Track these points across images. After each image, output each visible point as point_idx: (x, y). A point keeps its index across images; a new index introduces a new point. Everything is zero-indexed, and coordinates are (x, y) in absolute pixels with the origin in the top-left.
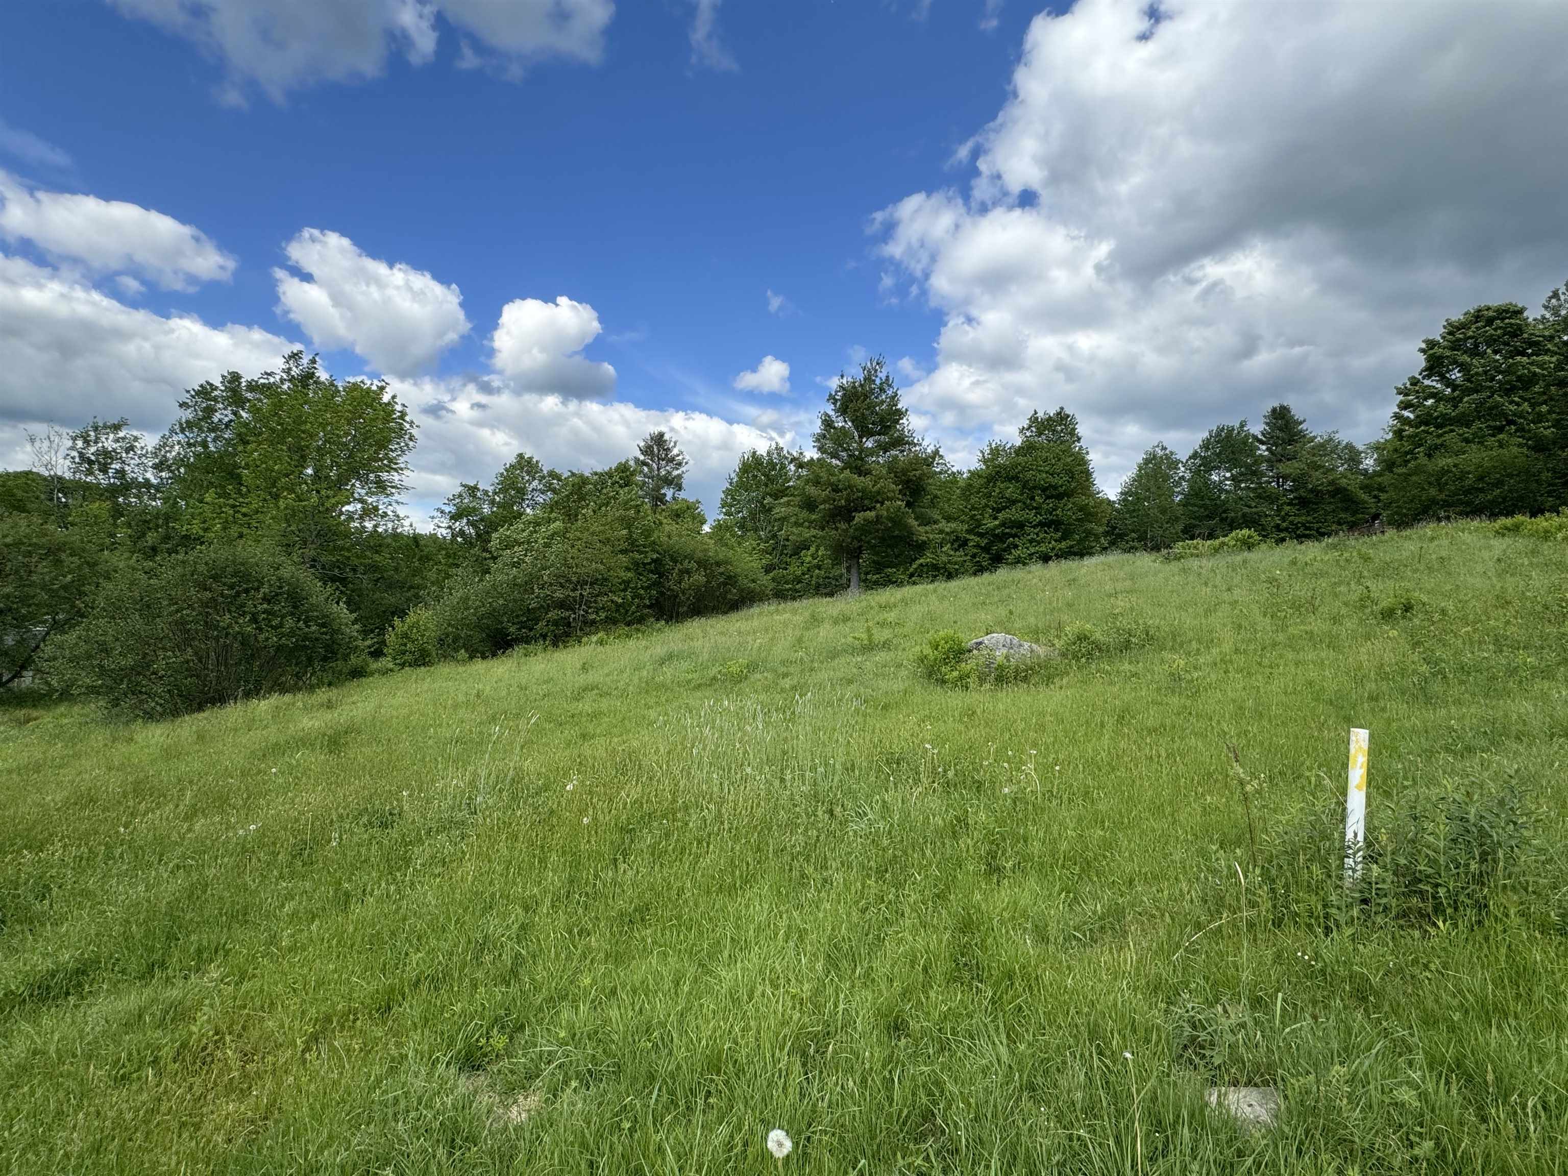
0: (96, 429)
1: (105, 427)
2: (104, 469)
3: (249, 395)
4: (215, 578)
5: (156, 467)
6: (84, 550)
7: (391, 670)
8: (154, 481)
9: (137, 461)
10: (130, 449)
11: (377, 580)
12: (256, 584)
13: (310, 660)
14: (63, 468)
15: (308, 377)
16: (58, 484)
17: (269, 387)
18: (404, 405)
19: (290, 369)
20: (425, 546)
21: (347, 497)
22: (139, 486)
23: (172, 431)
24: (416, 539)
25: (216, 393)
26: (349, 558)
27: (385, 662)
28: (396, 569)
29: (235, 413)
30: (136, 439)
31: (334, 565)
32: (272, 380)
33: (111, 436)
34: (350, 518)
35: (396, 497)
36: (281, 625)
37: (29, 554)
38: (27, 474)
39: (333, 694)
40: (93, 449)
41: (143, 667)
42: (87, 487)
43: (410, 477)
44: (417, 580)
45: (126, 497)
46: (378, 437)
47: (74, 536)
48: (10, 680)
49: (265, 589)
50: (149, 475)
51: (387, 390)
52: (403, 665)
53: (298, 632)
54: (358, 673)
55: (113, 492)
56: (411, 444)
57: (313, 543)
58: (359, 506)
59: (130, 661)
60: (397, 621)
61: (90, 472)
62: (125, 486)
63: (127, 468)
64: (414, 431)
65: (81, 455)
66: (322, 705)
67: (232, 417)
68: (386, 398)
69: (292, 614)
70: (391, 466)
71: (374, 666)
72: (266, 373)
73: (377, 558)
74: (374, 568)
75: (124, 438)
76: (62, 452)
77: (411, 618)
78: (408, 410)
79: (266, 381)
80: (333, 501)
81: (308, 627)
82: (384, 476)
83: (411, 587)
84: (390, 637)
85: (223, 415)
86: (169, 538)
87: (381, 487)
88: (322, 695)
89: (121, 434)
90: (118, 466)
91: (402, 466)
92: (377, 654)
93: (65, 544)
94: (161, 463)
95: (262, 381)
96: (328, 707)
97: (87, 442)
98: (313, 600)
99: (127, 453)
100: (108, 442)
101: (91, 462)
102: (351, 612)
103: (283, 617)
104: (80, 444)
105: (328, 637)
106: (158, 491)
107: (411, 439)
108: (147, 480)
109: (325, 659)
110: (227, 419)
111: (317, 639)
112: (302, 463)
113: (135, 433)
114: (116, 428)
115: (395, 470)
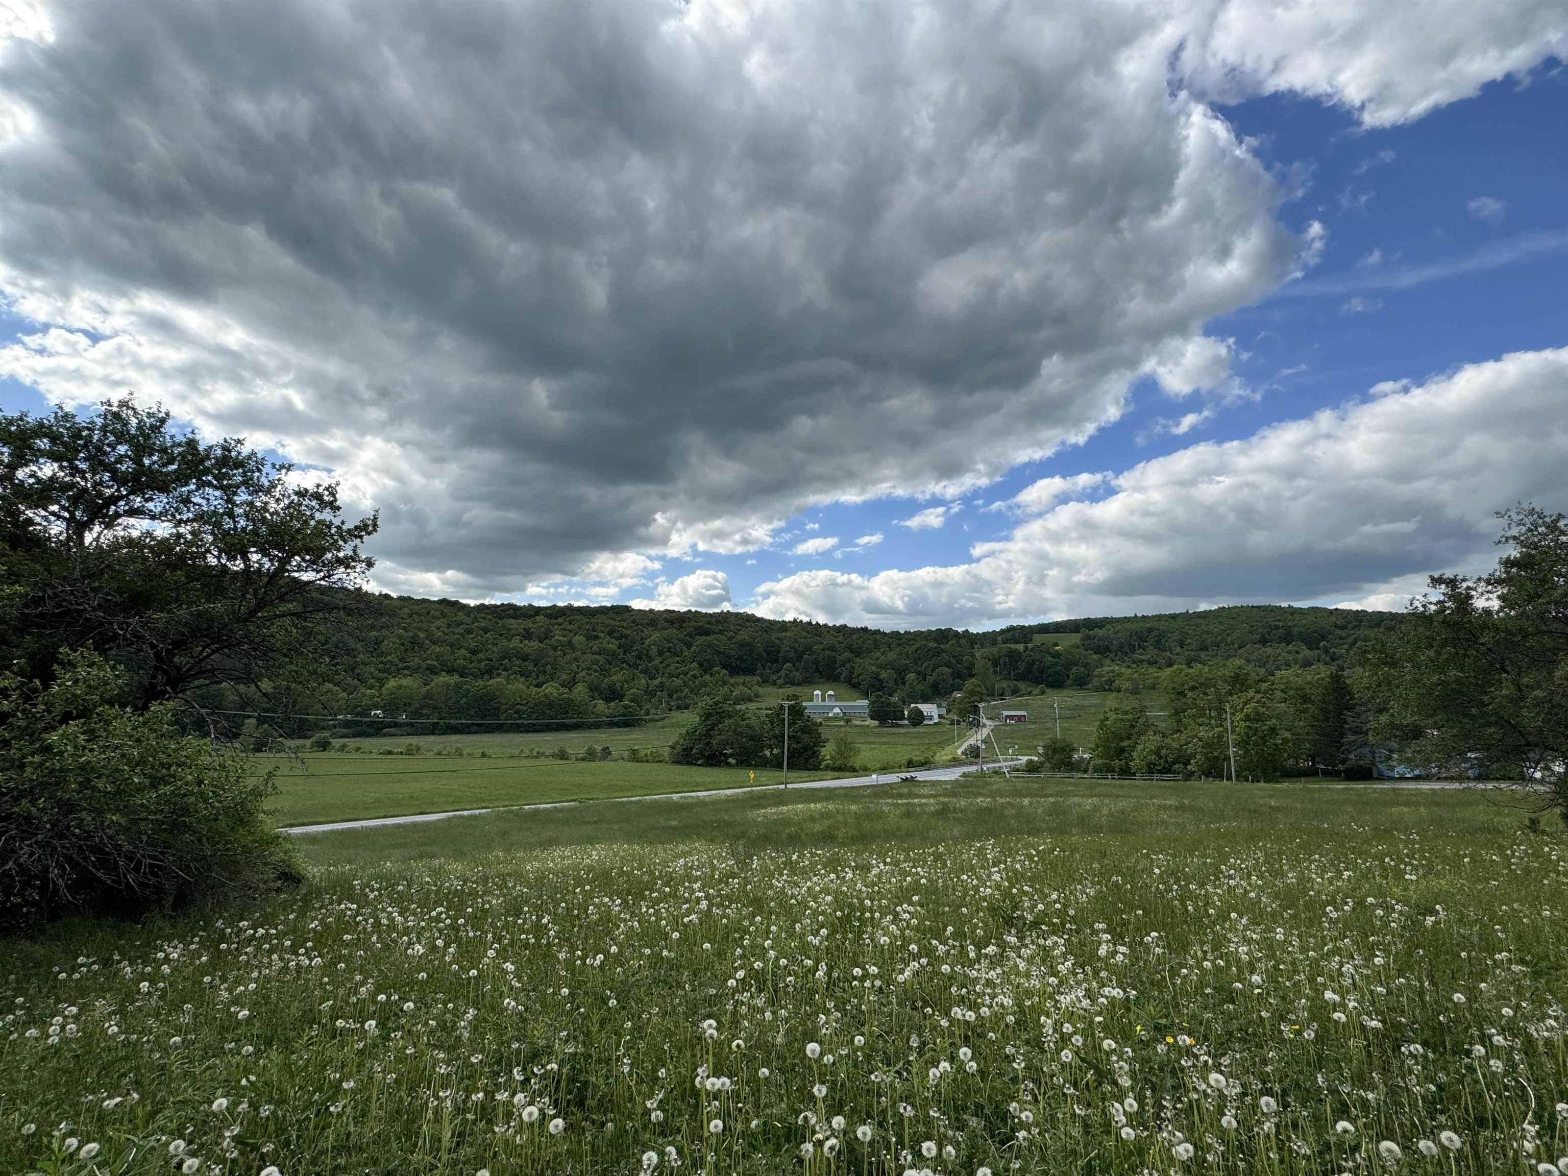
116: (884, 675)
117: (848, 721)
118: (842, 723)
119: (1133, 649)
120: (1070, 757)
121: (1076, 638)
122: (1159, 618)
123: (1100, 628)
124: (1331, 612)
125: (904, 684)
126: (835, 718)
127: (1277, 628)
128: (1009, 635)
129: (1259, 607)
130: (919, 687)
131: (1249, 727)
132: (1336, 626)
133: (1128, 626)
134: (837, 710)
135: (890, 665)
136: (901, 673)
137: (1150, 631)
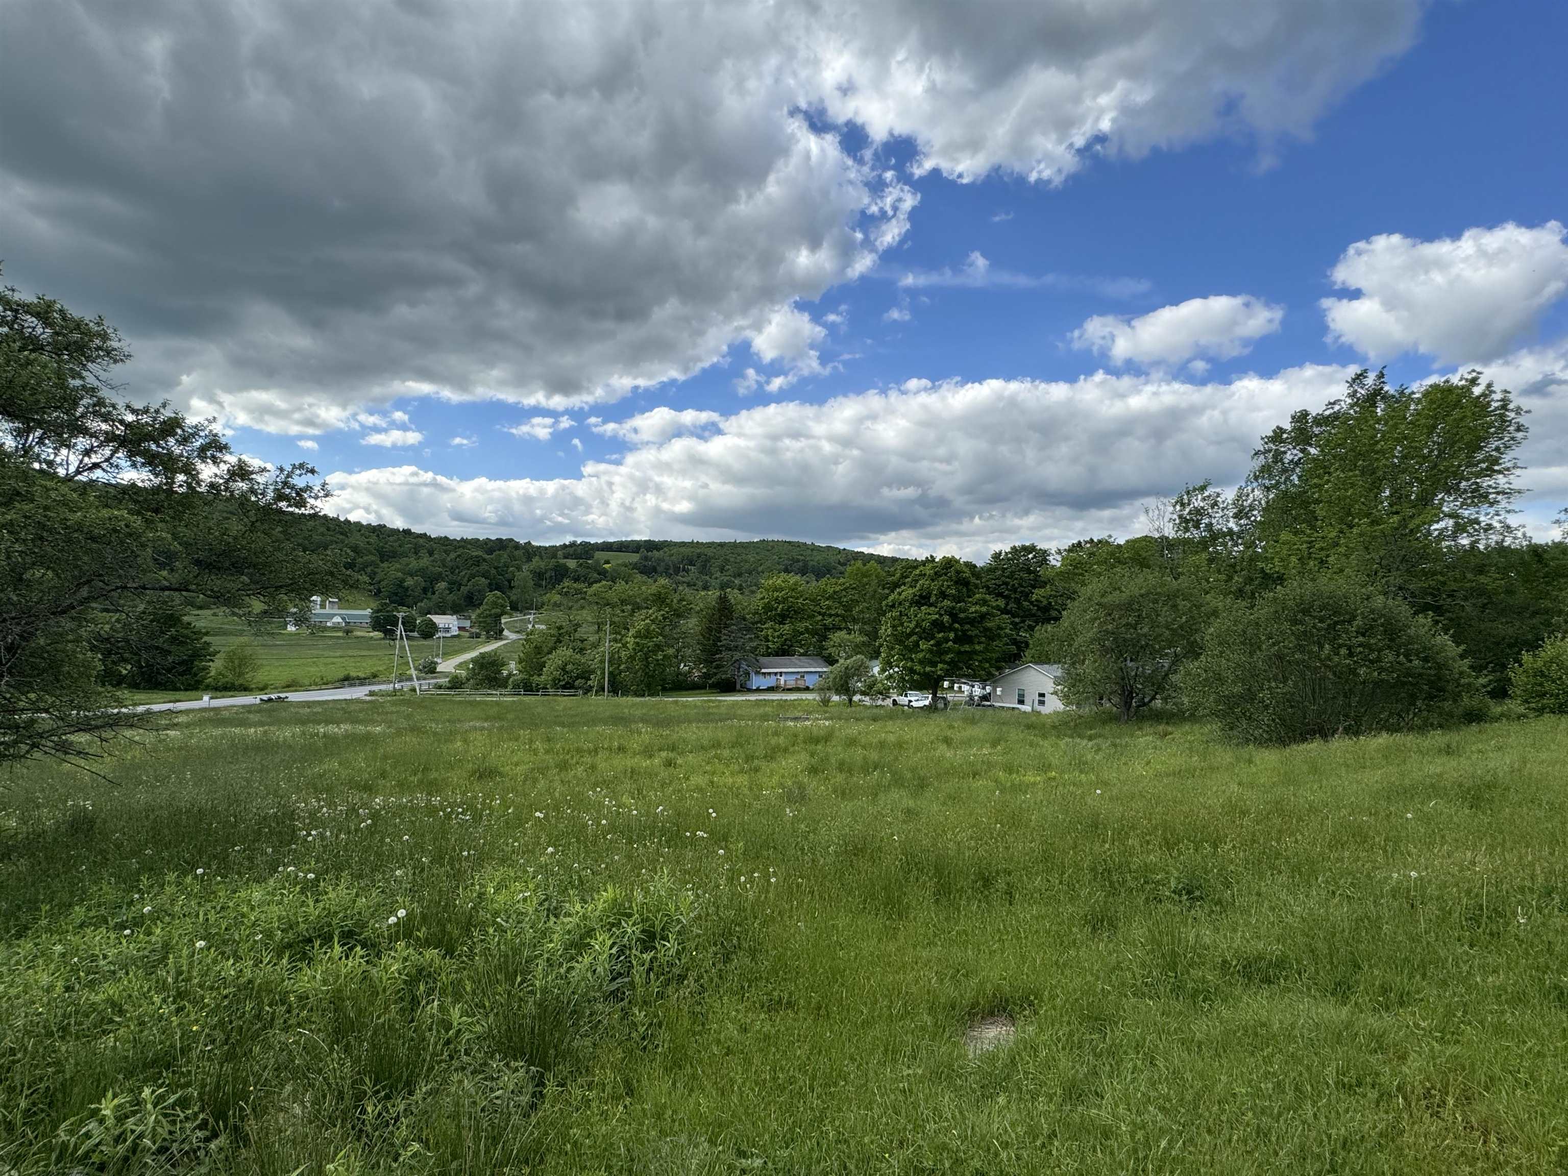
0: (1188, 493)
1: (1195, 490)
2: (1197, 527)
3: (1316, 430)
4: (1305, 612)
5: (1236, 516)
6: (1191, 595)
7: (1525, 716)
8: (1236, 529)
9: (1221, 514)
10: (1215, 504)
11: (1484, 606)
12: (1347, 617)
13: (1413, 698)
14: (1170, 532)
15: (1375, 395)
16: (1165, 543)
17: (1336, 416)
18: (1506, 392)
19: (1356, 392)
20: (1553, 559)
21: (1436, 515)
22: (1224, 535)
23: (1248, 480)
24: (1537, 552)
25: (1285, 436)
26: (1444, 583)
27: (1514, 706)
28: (1510, 592)
29: (1303, 451)
30: (1218, 495)
31: (1425, 592)
32: (1337, 408)
33: (1200, 497)
34: (1441, 536)
35: (1504, 504)
36: (1379, 660)
37: (1156, 601)
38: (1145, 538)
39: (1453, 738)
40: (1187, 510)
41: (1250, 696)
42: (1186, 542)
43: (1519, 480)
44: (1546, 604)
45: (1215, 546)
46: (1467, 438)
47: (1184, 582)
48: (1150, 701)
49: (1359, 622)
50: (1232, 524)
51: (1479, 381)
52: (1540, 711)
53: (1397, 667)
54: (1474, 717)
55: (1204, 544)
56: (1520, 435)
57: (1398, 569)
58: (1451, 522)
59: (1238, 689)
60: (1526, 657)
61: (1187, 530)
62: (1215, 536)
63: (1214, 521)
64: (1521, 420)
65: (1180, 517)
66: (1440, 751)
67: (1301, 455)
68: (1477, 391)
69: (1390, 647)
70: (1492, 466)
71: (1497, 709)
72: (1330, 403)
73: (1483, 579)
74: (1481, 592)
75: (1209, 496)
76: (1168, 516)
77: (1549, 650)
78: (1511, 396)
79: (1332, 411)
80: (1417, 521)
81: (1411, 661)
82: (1486, 482)
83: (1535, 613)
84: (1518, 676)
85: (1292, 454)
86: (1252, 580)
87: (1480, 497)
88: (1438, 738)
89: (1206, 494)
90: (1207, 521)
91: (1509, 465)
92: (1500, 692)
93: (1178, 590)
94: (1240, 511)
95: (1327, 413)
96: (1448, 753)
97: (1183, 505)
98: (1412, 631)
99: (1213, 508)
100: (1198, 502)
101: (1187, 521)
102: (1458, 644)
103: (1380, 651)
104: (1178, 508)
105: (1433, 672)
106: (1239, 537)
107: (1518, 430)
108: (1230, 530)
109: (1431, 697)
110: (1296, 458)
111: (1420, 675)
112: (1376, 487)
113: (1218, 490)
114: (1203, 488)
115: (1499, 472)
116: (409, 582)
117: (347, 632)
118: (340, 634)
119: (677, 571)
120: (499, 672)
121: (634, 558)
122: (711, 545)
123: (658, 550)
124: (839, 551)
125: (434, 593)
126: (335, 628)
127: (798, 561)
128: (571, 550)
129: (789, 542)
130: (451, 598)
131: (637, 644)
132: (839, 563)
133: (682, 550)
134: (337, 619)
135: (421, 572)
136: (433, 580)
137: (699, 556)
